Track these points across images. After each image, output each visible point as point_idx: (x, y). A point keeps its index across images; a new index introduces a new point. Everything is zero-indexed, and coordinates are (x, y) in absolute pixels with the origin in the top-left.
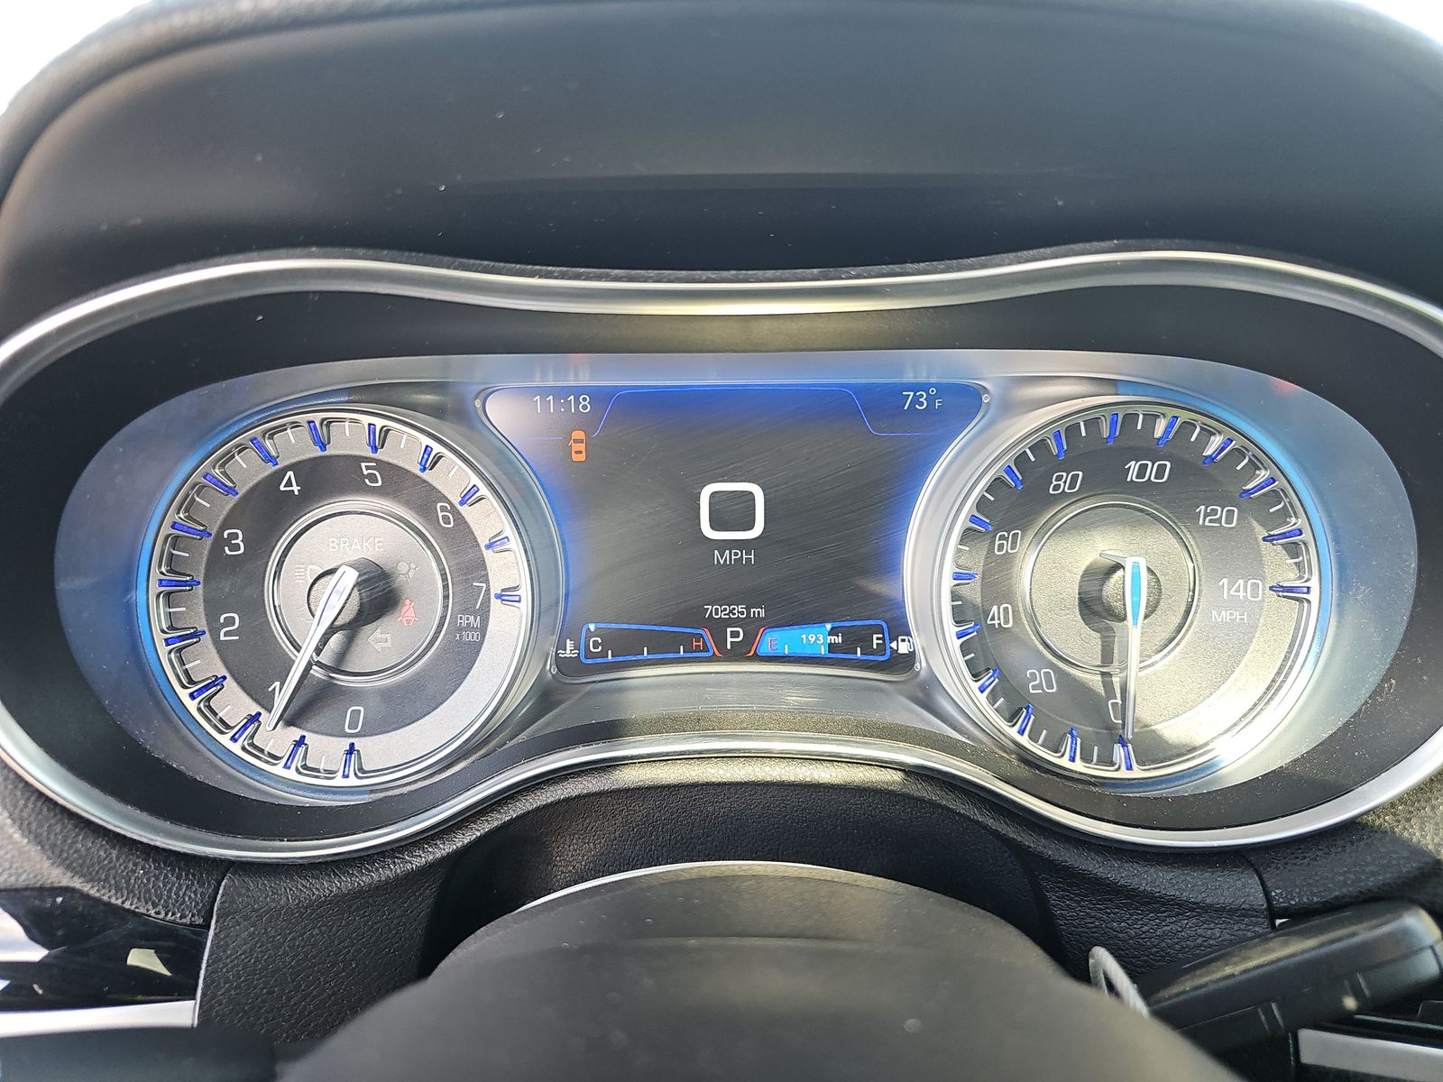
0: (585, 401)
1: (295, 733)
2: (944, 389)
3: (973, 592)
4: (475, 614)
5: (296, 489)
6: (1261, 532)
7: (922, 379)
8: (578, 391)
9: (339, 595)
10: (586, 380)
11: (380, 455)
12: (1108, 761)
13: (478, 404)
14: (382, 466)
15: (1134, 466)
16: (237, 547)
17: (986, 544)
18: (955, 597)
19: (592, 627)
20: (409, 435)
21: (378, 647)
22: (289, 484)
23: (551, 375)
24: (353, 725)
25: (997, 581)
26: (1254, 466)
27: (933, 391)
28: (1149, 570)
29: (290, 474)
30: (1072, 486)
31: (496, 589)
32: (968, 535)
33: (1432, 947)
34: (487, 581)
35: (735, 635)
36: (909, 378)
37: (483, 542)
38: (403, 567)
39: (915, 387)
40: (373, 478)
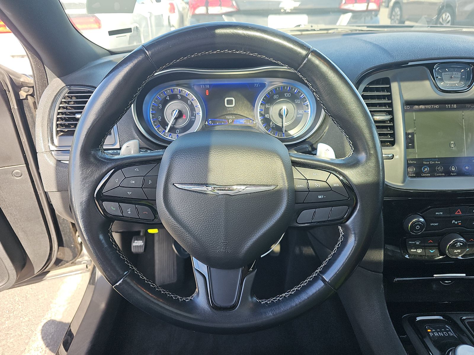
0: (208, 86)
1: (170, 133)
2: (260, 84)
3: (263, 112)
4: (194, 116)
5: (169, 99)
6: (303, 103)
7: (257, 82)
8: (207, 85)
9: (176, 113)
10: (208, 83)
11: (181, 94)
12: (282, 136)
13: (193, 87)
14: (181, 95)
15: (285, 94)
16: (160, 107)
17: (265, 105)
18: (260, 113)
19: (210, 120)
20: (185, 91)
21: (180, 122)
22: (168, 98)
23: (203, 82)
24: (177, 132)
25: (267, 111)
26: (302, 94)
27: (259, 84)
28: (287, 109)
29: (168, 97)
30: (277, 97)
31: (197, 113)
32: (261, 104)
33: (308, 148)
34: (195, 112)
35: (230, 121)
36: (255, 82)
37: (195, 106)
38: (183, 110)
39: (256, 83)
40: (179, 97)
